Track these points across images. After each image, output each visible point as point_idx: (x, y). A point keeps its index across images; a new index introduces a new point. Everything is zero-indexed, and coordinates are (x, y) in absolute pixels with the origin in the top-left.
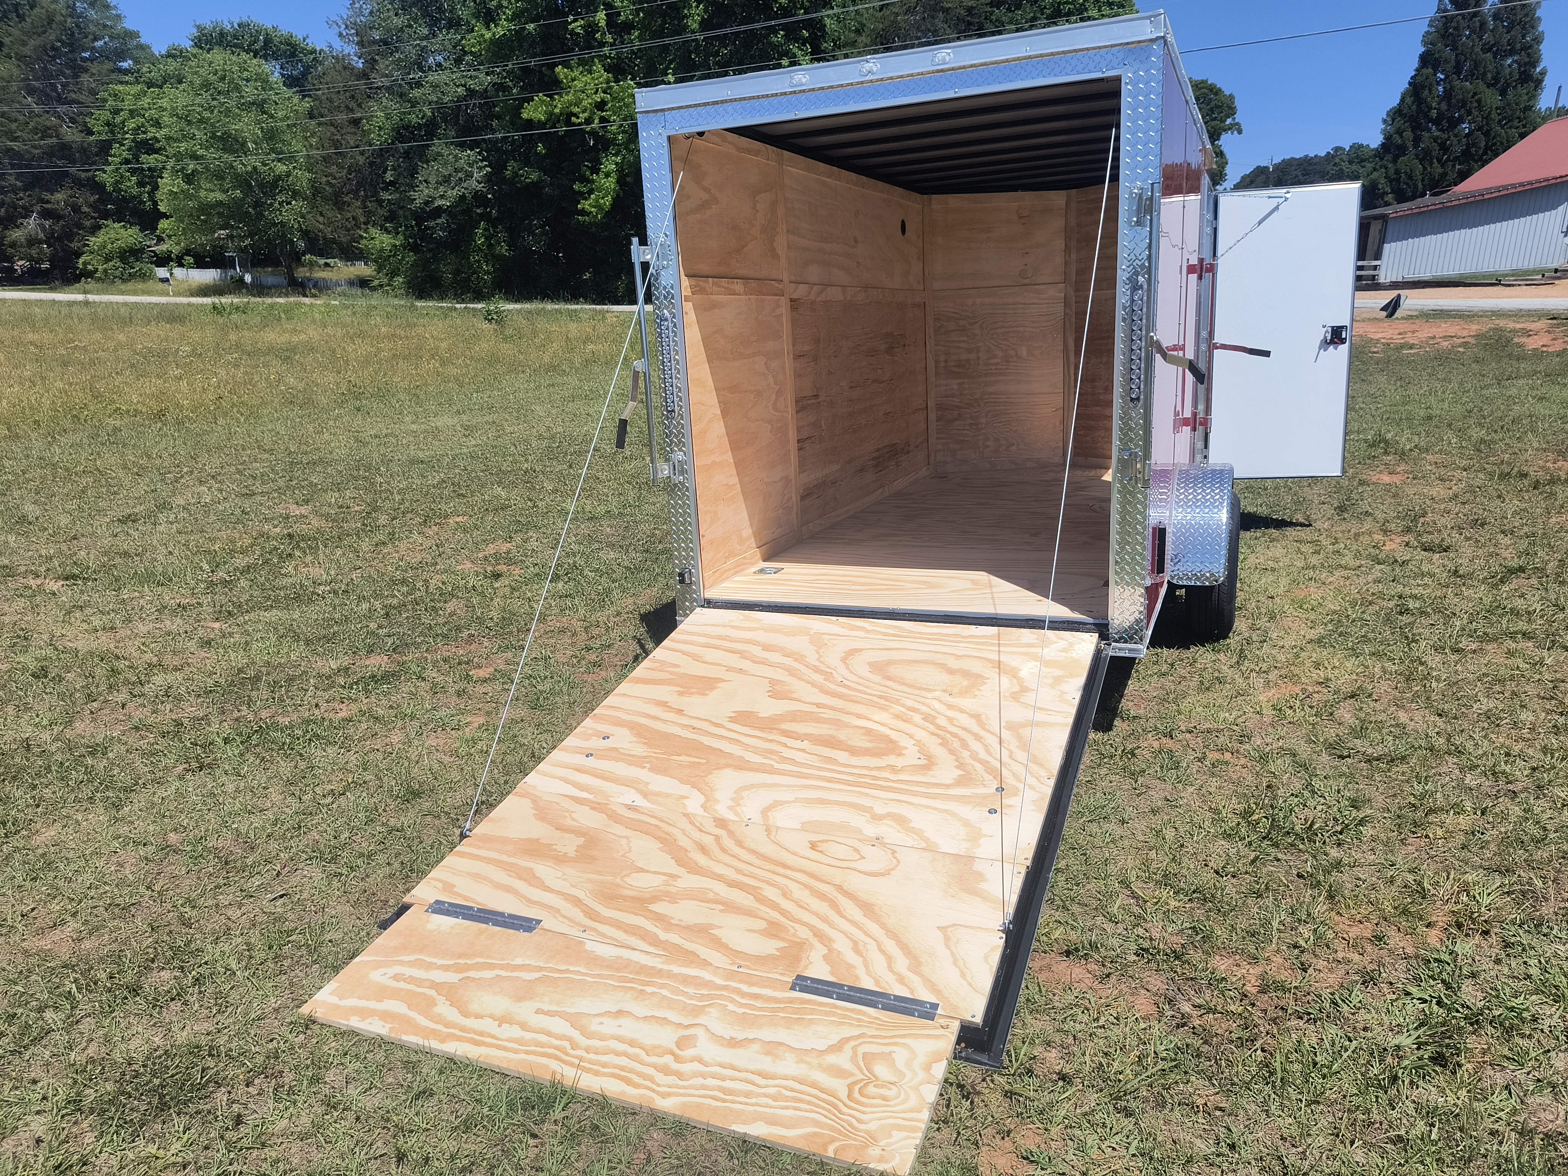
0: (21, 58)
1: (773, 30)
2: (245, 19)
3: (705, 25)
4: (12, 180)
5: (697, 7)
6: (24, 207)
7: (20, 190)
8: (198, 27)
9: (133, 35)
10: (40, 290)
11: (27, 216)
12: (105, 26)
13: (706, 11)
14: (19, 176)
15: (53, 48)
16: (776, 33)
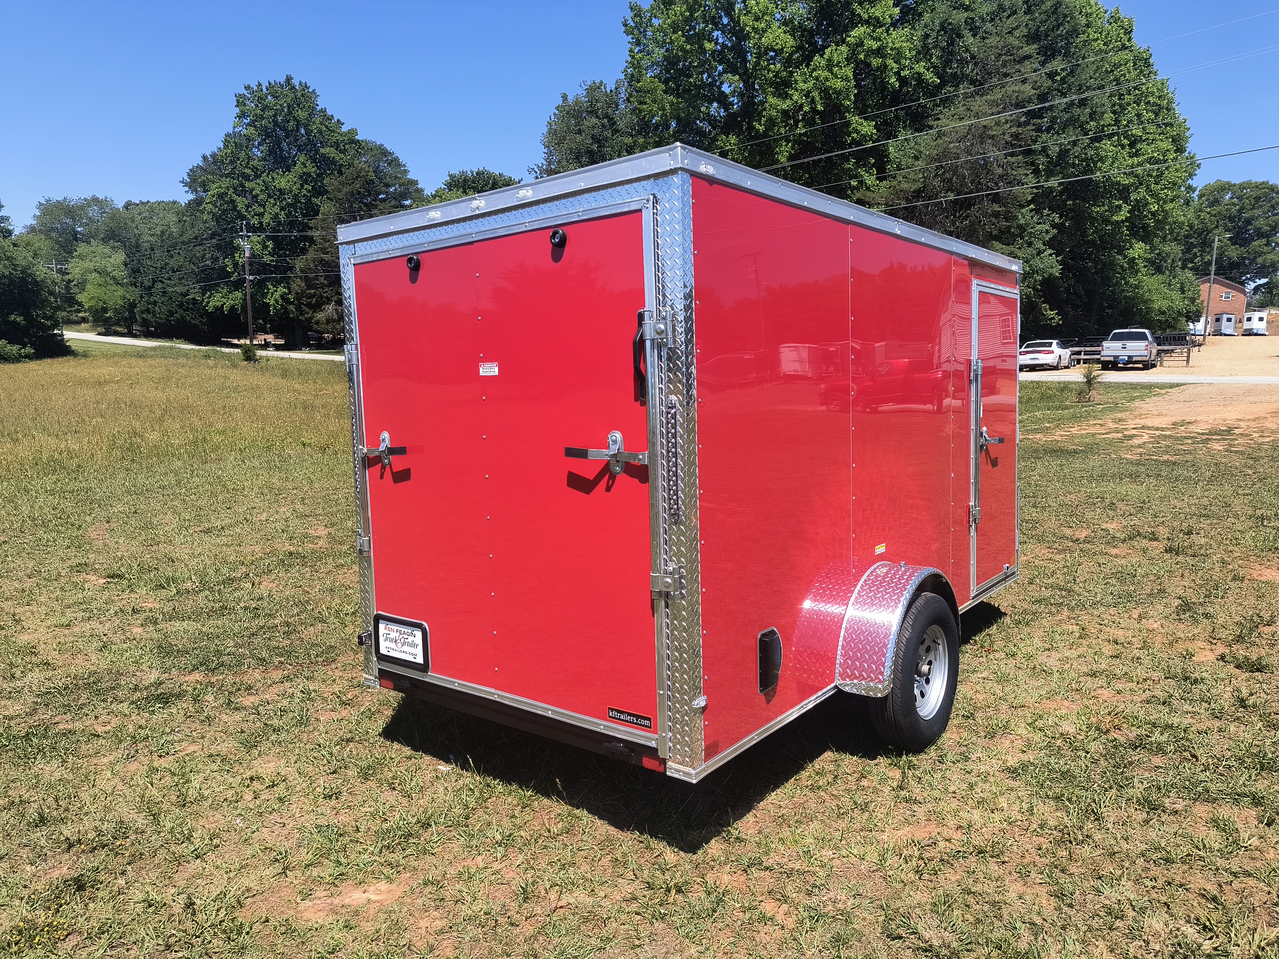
0: (338, 200)
1: (845, 158)
2: (481, 169)
3: (791, 158)
4: (322, 280)
5: (786, 145)
6: (327, 298)
7: (326, 286)
8: (450, 176)
9: (415, 183)
10: (329, 353)
11: (329, 304)
12: (396, 177)
13: (792, 148)
14: (326, 277)
15: (359, 193)
16: (848, 161)
